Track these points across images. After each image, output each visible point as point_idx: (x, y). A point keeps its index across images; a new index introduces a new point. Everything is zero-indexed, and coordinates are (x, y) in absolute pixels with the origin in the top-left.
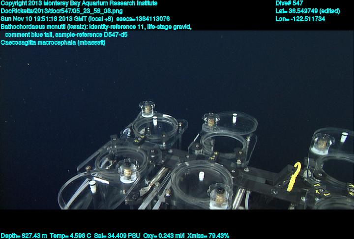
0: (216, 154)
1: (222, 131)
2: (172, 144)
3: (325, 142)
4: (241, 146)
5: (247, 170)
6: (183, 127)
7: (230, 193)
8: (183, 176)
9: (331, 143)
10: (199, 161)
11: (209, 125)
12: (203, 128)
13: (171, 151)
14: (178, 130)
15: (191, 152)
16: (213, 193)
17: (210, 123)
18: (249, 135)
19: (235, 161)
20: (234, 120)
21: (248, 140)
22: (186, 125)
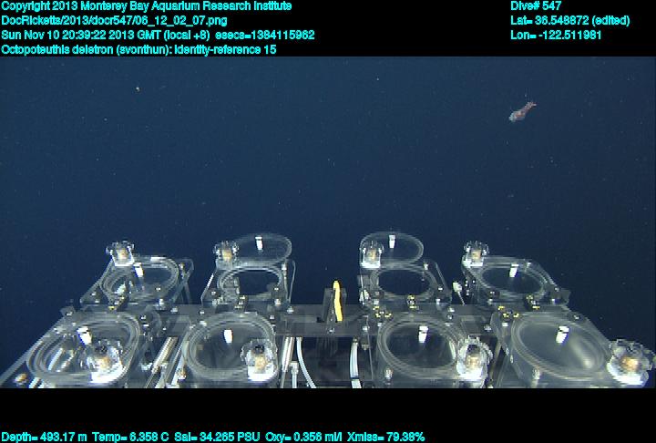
0: (244, 298)
1: (246, 264)
2: (174, 299)
3: (374, 253)
4: (275, 279)
5: (290, 311)
6: (186, 269)
7: (273, 350)
8: (202, 341)
9: (380, 251)
10: (221, 315)
11: (225, 258)
12: (218, 266)
13: (175, 310)
14: (180, 276)
15: (207, 304)
16: (249, 356)
17: (226, 256)
18: (283, 262)
19: (271, 302)
20: (260, 245)
21: (284, 268)
22: (190, 265)
